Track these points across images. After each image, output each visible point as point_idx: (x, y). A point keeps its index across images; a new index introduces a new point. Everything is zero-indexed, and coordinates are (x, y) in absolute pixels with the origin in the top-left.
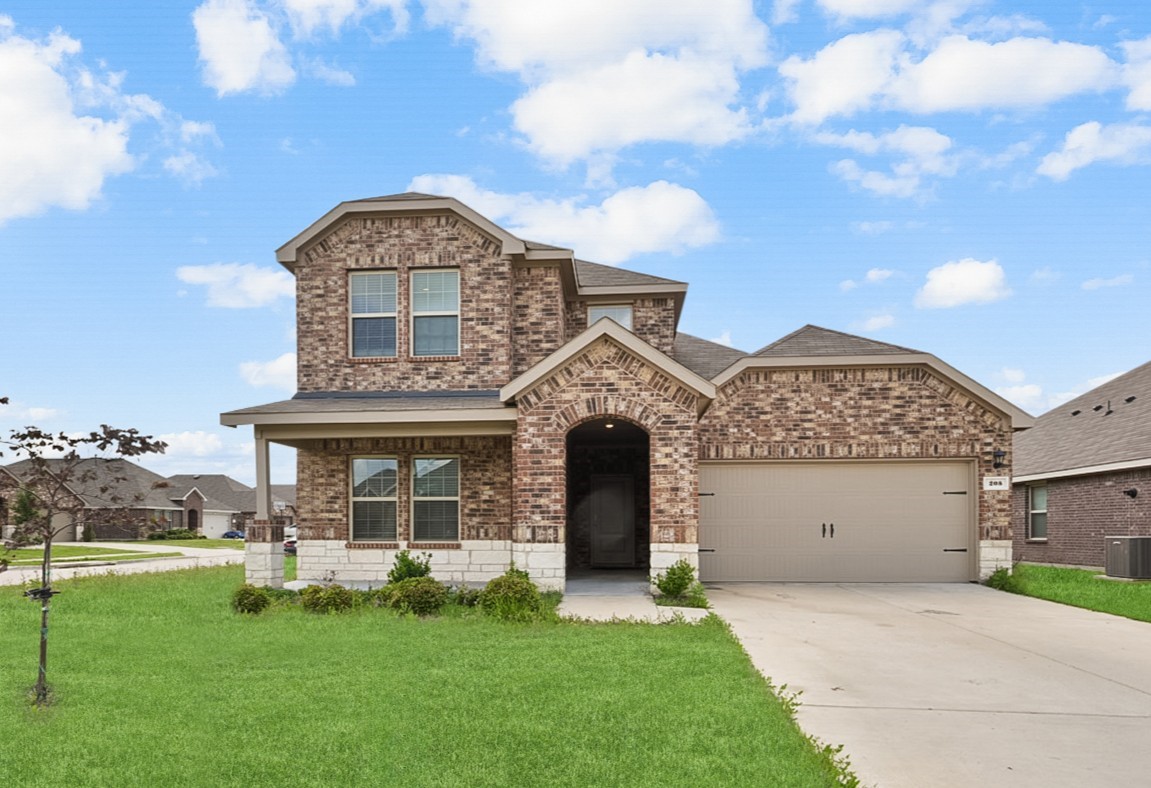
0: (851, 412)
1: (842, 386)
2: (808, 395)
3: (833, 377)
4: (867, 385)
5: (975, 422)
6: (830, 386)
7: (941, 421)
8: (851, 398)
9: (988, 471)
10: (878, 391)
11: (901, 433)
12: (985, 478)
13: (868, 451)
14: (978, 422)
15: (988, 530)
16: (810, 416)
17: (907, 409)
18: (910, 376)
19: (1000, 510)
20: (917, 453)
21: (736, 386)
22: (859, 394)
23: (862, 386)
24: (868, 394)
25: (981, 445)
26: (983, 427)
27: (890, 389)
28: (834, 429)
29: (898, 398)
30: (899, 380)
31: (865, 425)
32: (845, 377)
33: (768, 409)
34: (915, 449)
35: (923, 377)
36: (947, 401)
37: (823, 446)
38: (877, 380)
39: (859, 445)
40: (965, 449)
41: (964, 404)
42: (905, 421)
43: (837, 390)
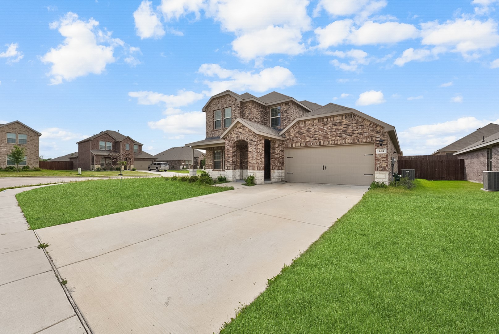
0: (329, 130)
1: (327, 123)
2: (316, 127)
3: (324, 120)
4: (335, 122)
5: (373, 130)
6: (323, 123)
7: (360, 131)
8: (329, 126)
9: (378, 147)
10: (338, 123)
11: (346, 136)
12: (377, 150)
13: (335, 142)
14: (374, 130)
15: (378, 168)
16: (317, 133)
17: (348, 128)
18: (349, 117)
19: (383, 161)
20: (351, 142)
21: (296, 126)
22: (332, 125)
23: (333, 122)
24: (335, 124)
25: (375, 138)
26: (376, 131)
27: (342, 122)
28: (324, 136)
29: (345, 125)
30: (345, 119)
31: (334, 134)
32: (328, 120)
33: (305, 132)
34: (351, 141)
35: (353, 117)
36: (362, 124)
37: (321, 142)
38: (337, 120)
39: (332, 141)
40: (368, 140)
41: (369, 124)
42: (347, 132)
43: (325, 124)
